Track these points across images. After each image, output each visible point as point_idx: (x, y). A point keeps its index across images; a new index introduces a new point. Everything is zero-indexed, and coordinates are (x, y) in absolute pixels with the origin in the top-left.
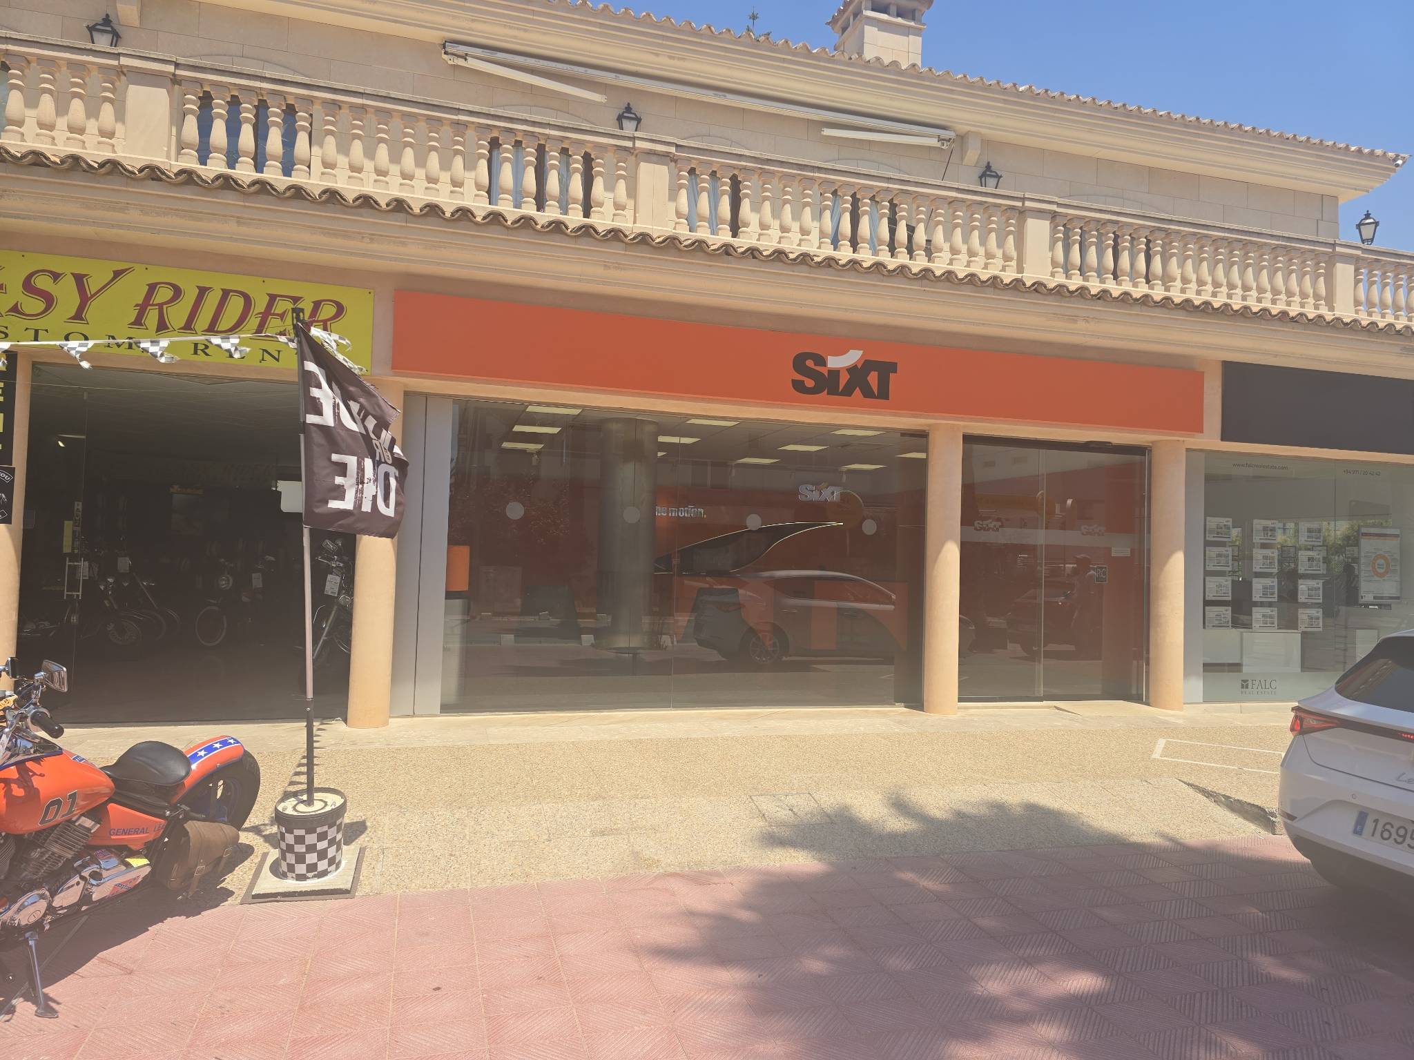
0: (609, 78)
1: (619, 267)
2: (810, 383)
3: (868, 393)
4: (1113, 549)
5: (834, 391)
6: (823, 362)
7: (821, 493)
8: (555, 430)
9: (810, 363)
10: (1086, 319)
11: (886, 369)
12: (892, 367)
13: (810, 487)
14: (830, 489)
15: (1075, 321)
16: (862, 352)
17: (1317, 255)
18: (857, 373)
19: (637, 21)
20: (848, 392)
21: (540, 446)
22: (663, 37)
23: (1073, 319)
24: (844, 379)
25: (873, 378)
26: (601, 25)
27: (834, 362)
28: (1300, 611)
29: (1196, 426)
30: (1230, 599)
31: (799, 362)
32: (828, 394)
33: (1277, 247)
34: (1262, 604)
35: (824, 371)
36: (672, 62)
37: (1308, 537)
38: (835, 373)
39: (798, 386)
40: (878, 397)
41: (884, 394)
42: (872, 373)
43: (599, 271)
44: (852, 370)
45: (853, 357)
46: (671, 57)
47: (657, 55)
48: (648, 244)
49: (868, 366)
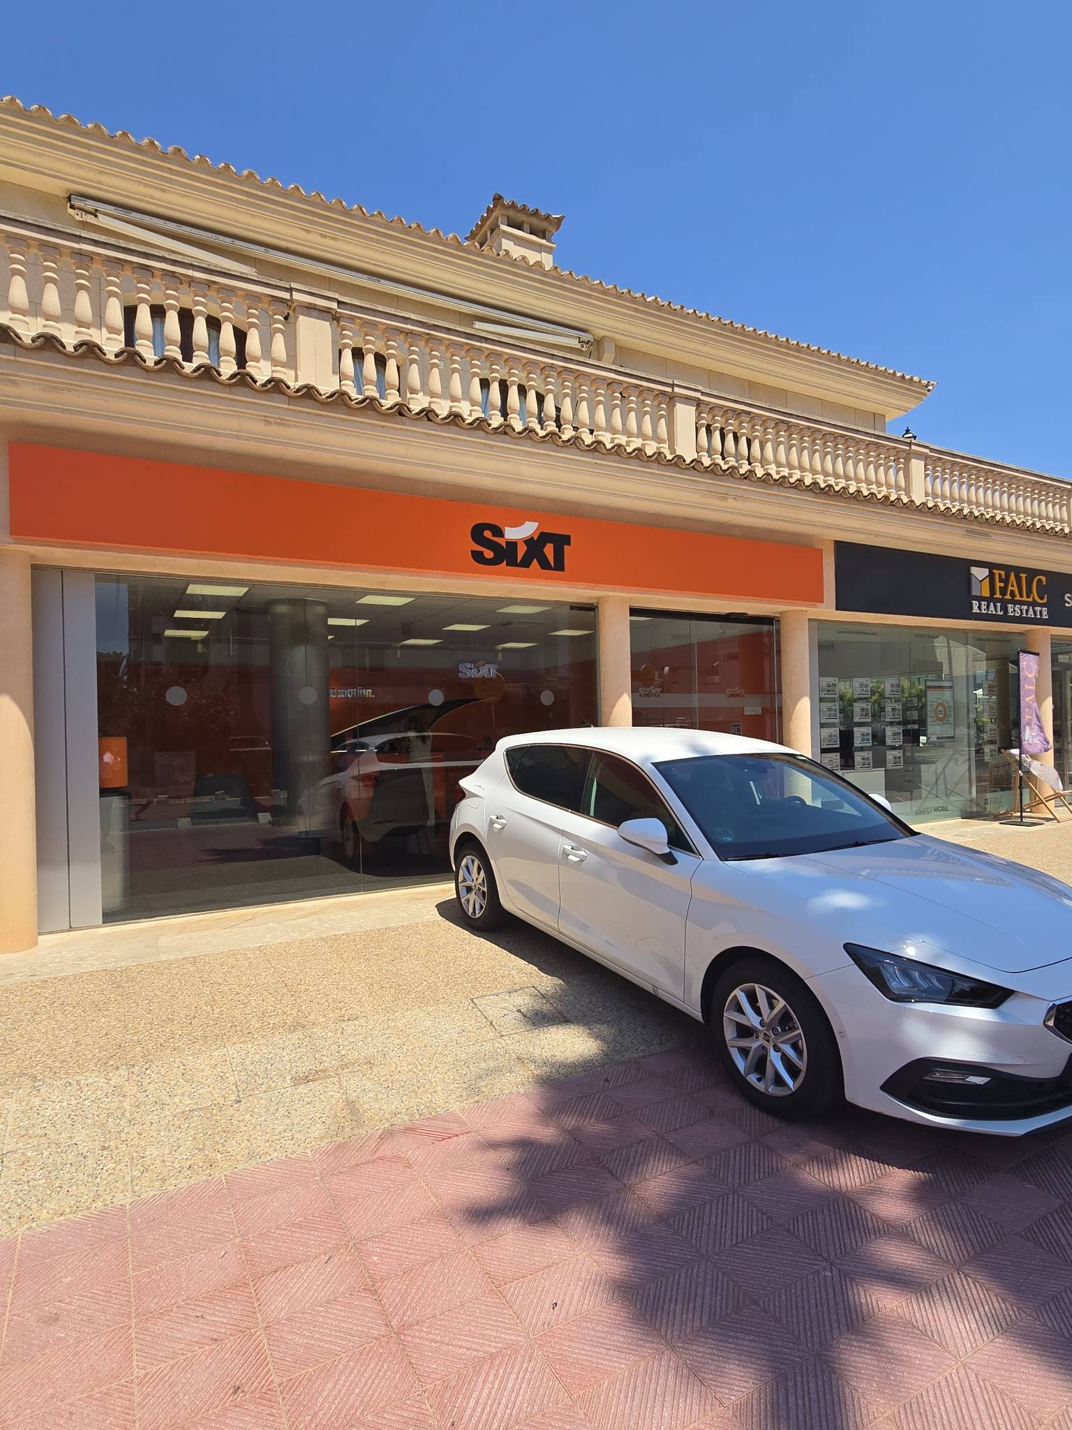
0: (259, 252)
1: (282, 423)
2: (489, 554)
3: (545, 565)
4: (745, 708)
5: (512, 562)
6: (501, 534)
7: (479, 671)
8: (219, 615)
9: (488, 534)
10: (735, 498)
11: (561, 541)
12: (566, 540)
13: (469, 665)
14: (487, 666)
15: (726, 499)
16: (537, 524)
17: (898, 451)
18: (534, 545)
19: (285, 194)
20: (526, 563)
21: (204, 633)
22: (313, 214)
23: (724, 497)
24: (522, 551)
25: (549, 550)
26: (247, 194)
27: (512, 534)
28: (888, 752)
29: (818, 598)
30: (838, 746)
31: (477, 533)
32: (507, 565)
33: (870, 443)
34: (862, 749)
35: (502, 542)
36: (323, 241)
37: (892, 691)
38: (512, 545)
39: (478, 557)
40: (555, 569)
41: (559, 565)
42: (548, 545)
43: (259, 427)
44: (529, 542)
45: (528, 529)
46: (322, 235)
47: (308, 232)
48: (315, 399)
49: (544, 538)
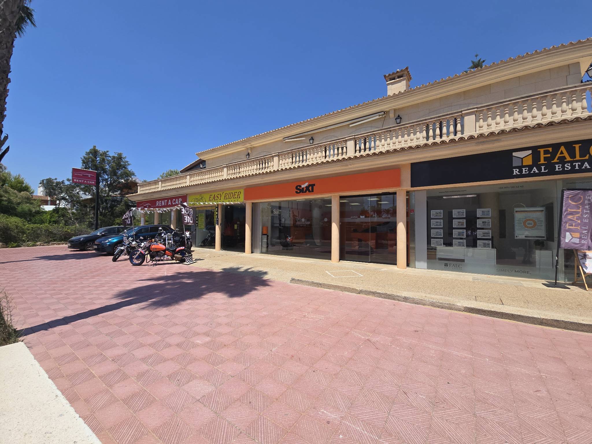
0: (306, 134)
2: (299, 191)
3: (309, 191)
5: (303, 192)
9: (298, 187)
11: (313, 185)
12: (314, 185)
16: (308, 183)
18: (307, 188)
20: (306, 192)
24: (305, 189)
25: (310, 188)
27: (303, 186)
30: (442, 236)
34: (458, 239)
35: (301, 188)
38: (303, 188)
39: (297, 192)
40: (311, 192)
41: (313, 191)
44: (306, 187)
45: (306, 184)
49: (309, 185)
